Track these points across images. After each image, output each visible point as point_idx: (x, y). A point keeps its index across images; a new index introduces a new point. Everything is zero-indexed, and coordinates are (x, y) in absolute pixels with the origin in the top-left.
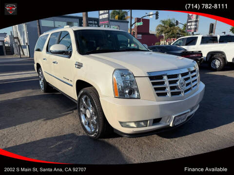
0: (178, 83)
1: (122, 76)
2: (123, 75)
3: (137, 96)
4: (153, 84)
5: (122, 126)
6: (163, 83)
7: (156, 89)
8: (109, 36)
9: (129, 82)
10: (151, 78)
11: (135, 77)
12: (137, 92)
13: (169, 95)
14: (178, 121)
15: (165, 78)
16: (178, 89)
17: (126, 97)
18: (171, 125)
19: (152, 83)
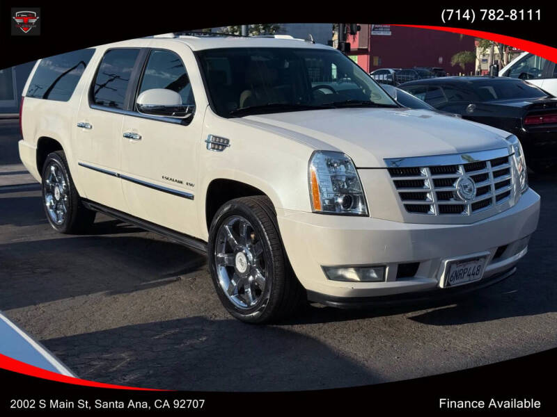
0: (456, 185)
1: (330, 165)
2: (332, 165)
3: (361, 210)
4: (398, 184)
5: (329, 278)
6: (421, 183)
7: (404, 196)
8: (287, 65)
9: (344, 180)
10: (393, 171)
11: (357, 168)
12: (363, 203)
13: (433, 210)
14: (457, 275)
15: (425, 172)
16: (457, 199)
17: (337, 212)
18: (441, 285)
19: (395, 182)
